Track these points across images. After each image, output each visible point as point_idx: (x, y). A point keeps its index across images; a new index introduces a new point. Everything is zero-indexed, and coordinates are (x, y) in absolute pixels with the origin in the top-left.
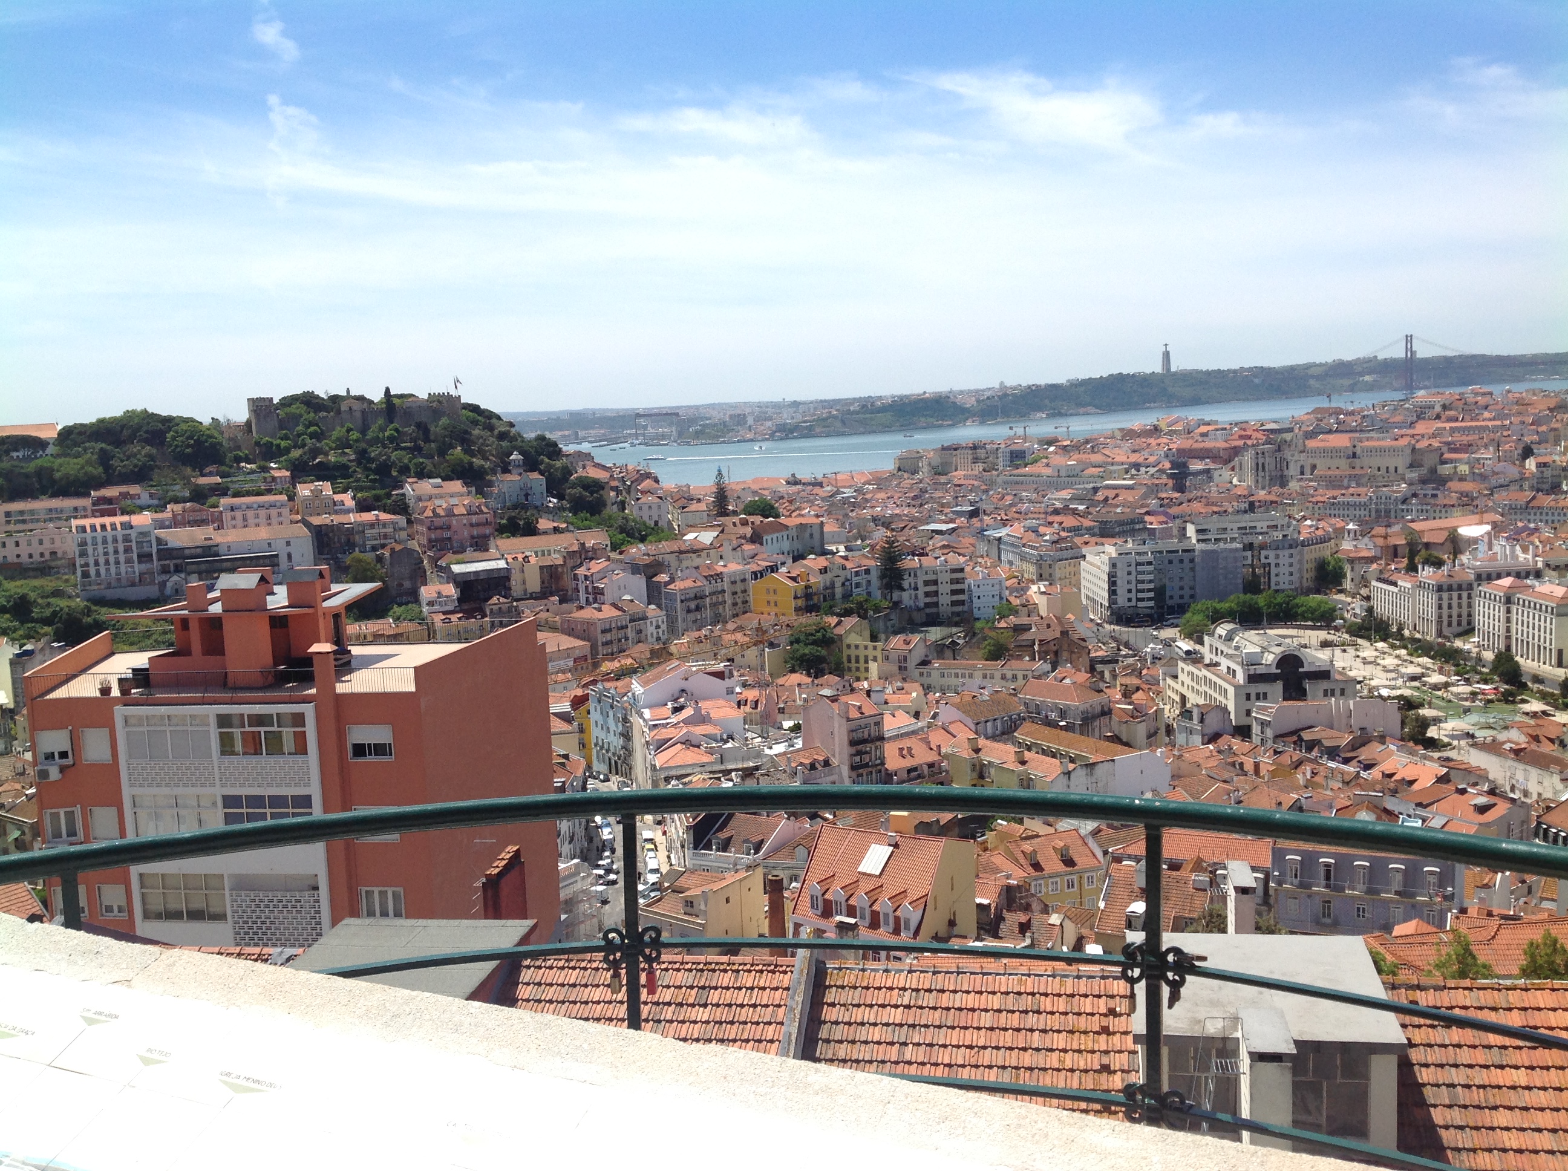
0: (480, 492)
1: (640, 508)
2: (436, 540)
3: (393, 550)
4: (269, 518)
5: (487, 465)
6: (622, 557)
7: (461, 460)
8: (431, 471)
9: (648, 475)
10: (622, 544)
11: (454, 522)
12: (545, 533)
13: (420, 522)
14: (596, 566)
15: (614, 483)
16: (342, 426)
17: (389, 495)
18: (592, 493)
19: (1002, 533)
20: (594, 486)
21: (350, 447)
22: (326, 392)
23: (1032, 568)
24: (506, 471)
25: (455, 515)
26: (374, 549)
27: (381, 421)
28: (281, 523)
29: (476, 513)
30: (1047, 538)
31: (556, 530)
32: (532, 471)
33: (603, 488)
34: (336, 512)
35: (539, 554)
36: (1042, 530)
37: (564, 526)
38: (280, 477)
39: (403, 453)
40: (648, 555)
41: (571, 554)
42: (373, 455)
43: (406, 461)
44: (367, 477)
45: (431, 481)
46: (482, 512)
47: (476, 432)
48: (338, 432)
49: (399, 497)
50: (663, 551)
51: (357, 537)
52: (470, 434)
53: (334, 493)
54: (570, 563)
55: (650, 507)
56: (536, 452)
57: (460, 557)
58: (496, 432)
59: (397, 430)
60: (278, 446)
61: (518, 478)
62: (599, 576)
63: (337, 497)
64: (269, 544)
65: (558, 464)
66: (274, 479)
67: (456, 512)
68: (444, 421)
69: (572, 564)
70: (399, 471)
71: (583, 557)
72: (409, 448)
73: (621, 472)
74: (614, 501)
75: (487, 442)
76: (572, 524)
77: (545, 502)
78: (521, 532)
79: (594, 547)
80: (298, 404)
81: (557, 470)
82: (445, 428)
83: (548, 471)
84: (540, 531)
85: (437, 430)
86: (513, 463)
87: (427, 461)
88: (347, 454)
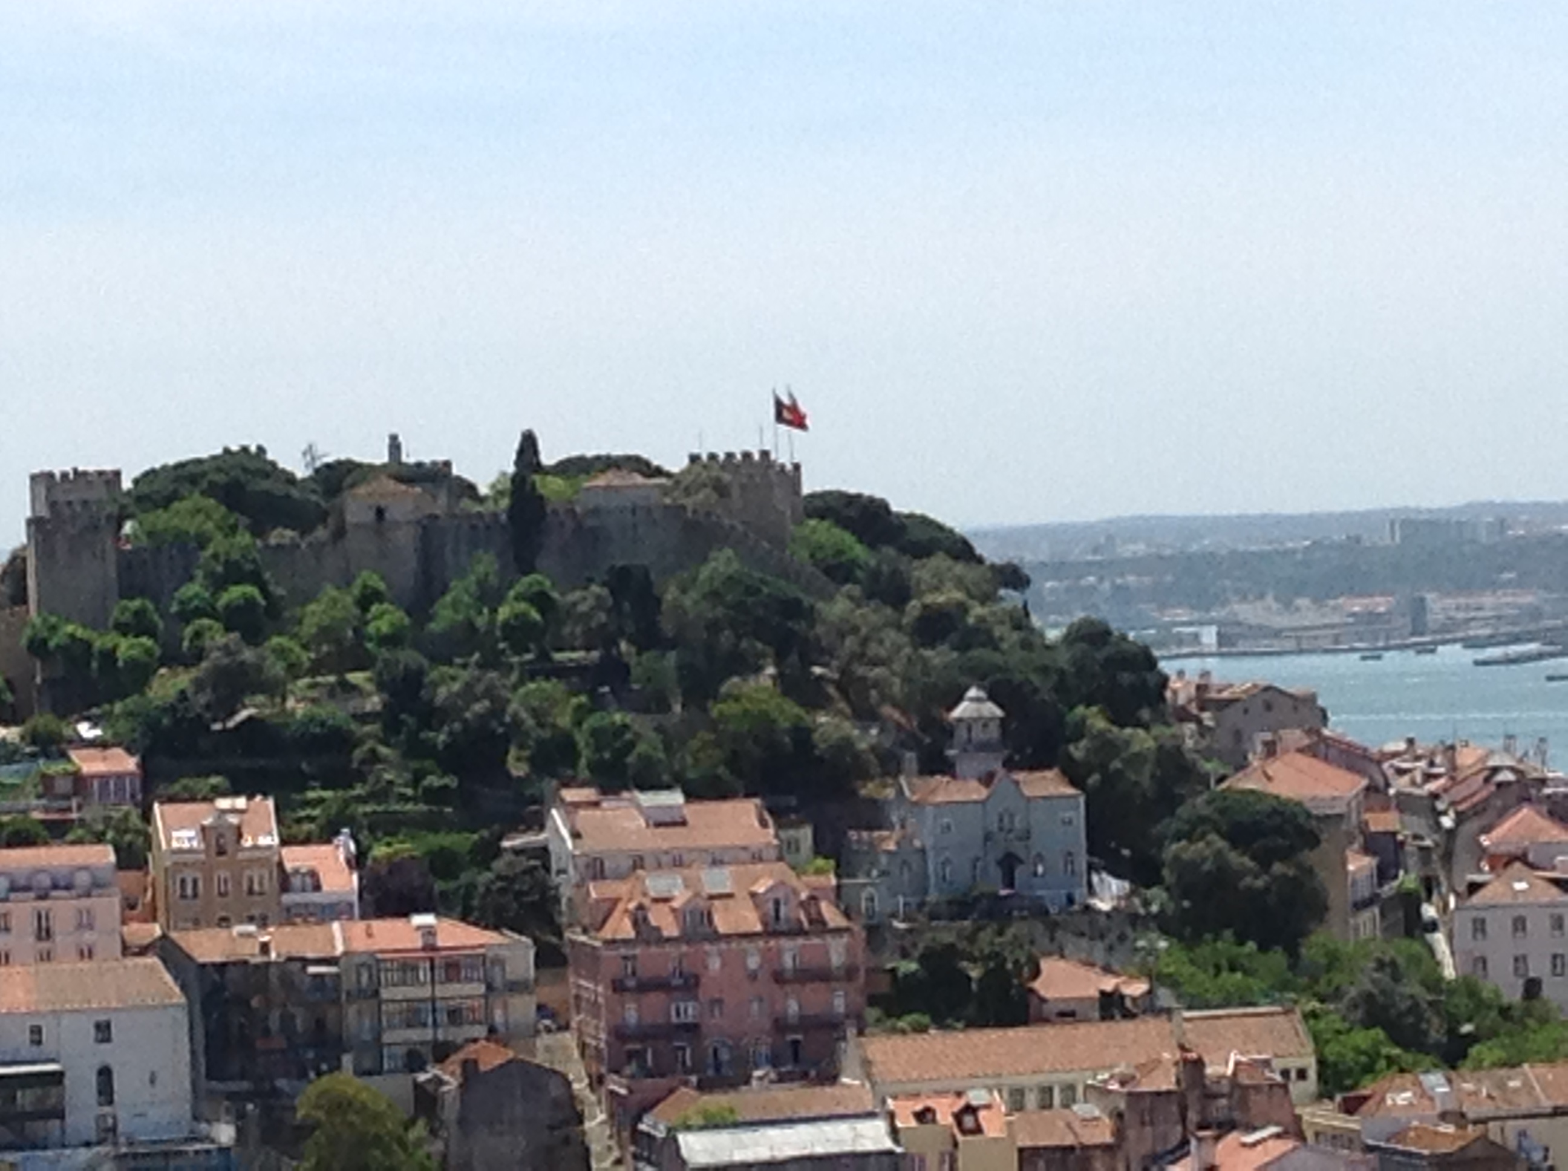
1: (1480, 927)
2: (647, 1034)
3: (469, 1068)
4: (44, 933)
5: (867, 737)
6: (1352, 1123)
7: (766, 721)
8: (646, 761)
9: (1531, 790)
10: (1369, 1069)
11: (714, 964)
12: (1068, 1015)
13: (591, 960)
14: (1244, 1157)
15: (1382, 822)
16: (346, 581)
17: (489, 851)
18: (1264, 861)
20: (1285, 831)
21: (366, 662)
22: (309, 451)
24: (935, 762)
25: (717, 937)
26: (414, 1061)
27: (487, 563)
28: (87, 953)
29: (798, 932)
31: (1111, 1005)
32: (1036, 765)
33: (1312, 840)
34: (289, 916)
35: (1031, 1100)
37: (1137, 988)
38: (104, 778)
39: (555, 687)
40: (1459, 1118)
42: (441, 696)
43: (564, 721)
45: (647, 799)
46: (819, 924)
48: (326, 607)
49: (524, 863)
50: (1525, 1105)
51: (351, 1011)
52: (810, 615)
53: (285, 842)
54: (1140, 1142)
55: (1519, 924)
56: (1061, 687)
57: (717, 1101)
59: (541, 600)
60: (109, 656)
61: (976, 792)
63: (296, 858)
64: (36, 1031)
65: (1142, 740)
66: (80, 782)
67: (722, 924)
69: (1146, 1148)
70: (531, 760)
71: (1193, 1117)
72: (580, 669)
73: (1428, 777)
74: (1365, 892)
75: (873, 649)
76: (1173, 982)
77: (1080, 893)
78: (971, 1010)
79: (1244, 1079)
80: (196, 499)
81: (1138, 759)
82: (714, 596)
83: (1103, 767)
84: (1048, 1009)
85: (687, 602)
86: (961, 733)
87: (641, 724)
88: (352, 689)
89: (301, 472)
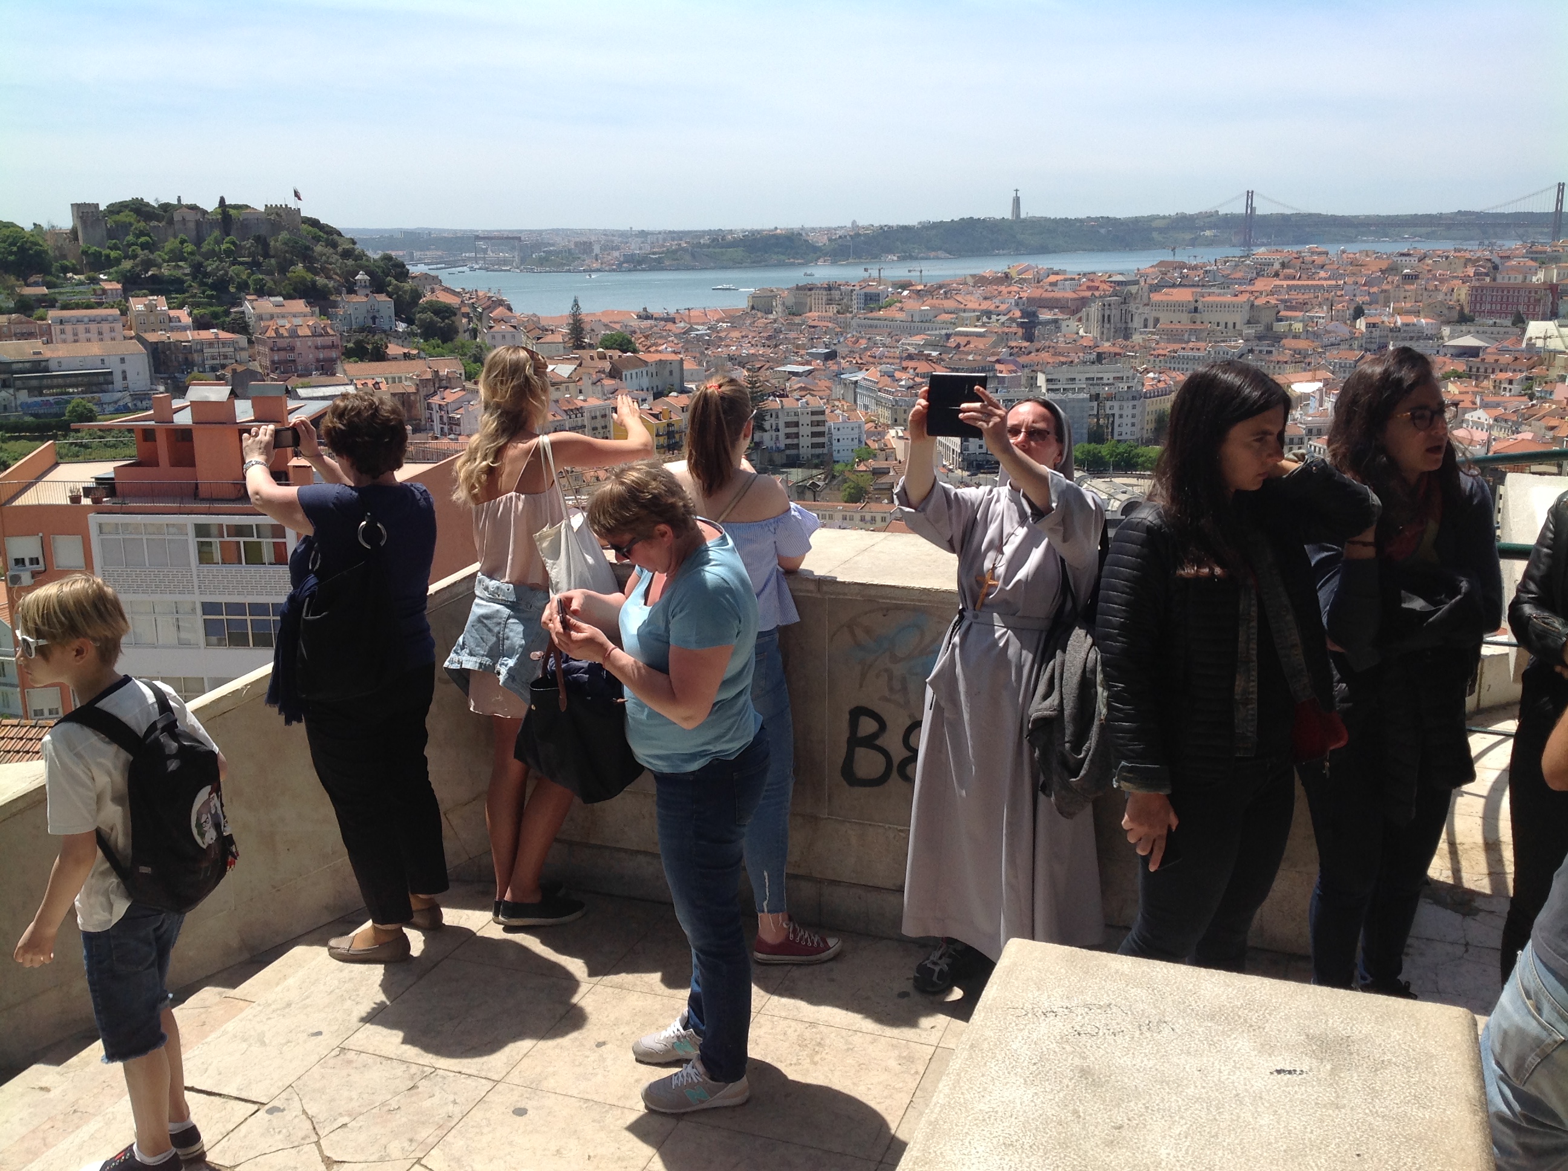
0: (324, 313)
1: (493, 337)
2: (280, 362)
3: (234, 371)
4: (100, 333)
5: (331, 284)
7: (302, 277)
8: (270, 289)
9: (501, 303)
11: (298, 344)
12: (395, 359)
13: (263, 342)
14: (452, 396)
15: (465, 310)
16: (175, 237)
17: (227, 313)
18: (443, 319)
19: (859, 376)
20: (445, 312)
21: (184, 259)
22: (156, 200)
23: (887, 413)
24: (351, 291)
25: (299, 337)
26: (215, 369)
27: (217, 233)
28: (113, 339)
29: (322, 335)
30: (903, 383)
31: (406, 356)
32: (379, 291)
33: (455, 314)
34: (172, 329)
35: (390, 381)
36: (898, 375)
37: (415, 352)
38: (111, 290)
39: (241, 268)
41: (424, 382)
42: (209, 269)
43: (244, 277)
44: (203, 294)
45: (272, 299)
46: (327, 334)
47: (319, 248)
48: (171, 244)
49: (239, 316)
51: (195, 355)
52: (310, 250)
53: (170, 308)
54: (423, 392)
56: (383, 272)
57: (305, 380)
58: (340, 249)
59: (233, 243)
60: (108, 256)
61: (365, 299)
62: (454, 406)
63: (173, 313)
64: (103, 360)
65: (405, 286)
66: (104, 291)
67: (300, 333)
68: (284, 235)
69: (425, 393)
70: (237, 288)
71: (437, 385)
72: (247, 263)
74: (466, 328)
75: (330, 260)
76: (424, 350)
77: (393, 327)
78: (369, 356)
79: (450, 376)
80: (127, 212)
81: (405, 292)
82: (285, 244)
83: (397, 293)
84: (389, 357)
85: (278, 244)
86: (358, 284)
87: (267, 278)
88: (180, 267)
89: (156, 206)
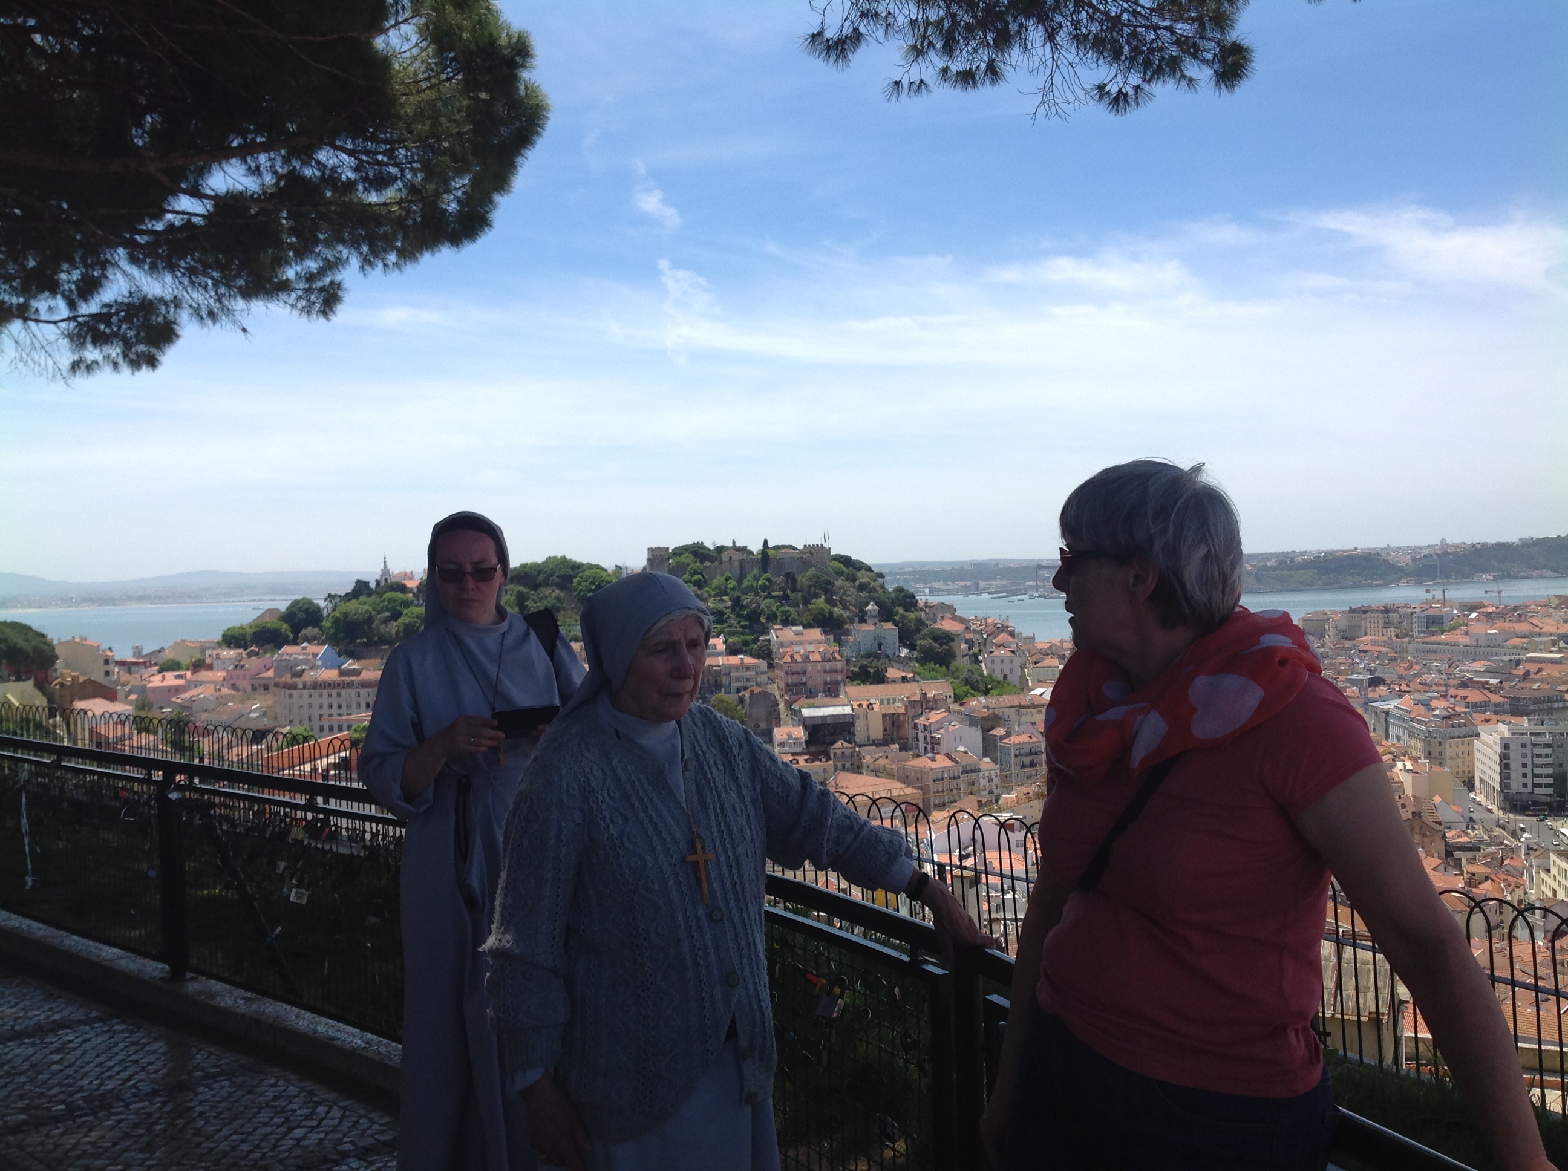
0: (838, 640)
1: (993, 661)
2: (793, 685)
3: (752, 692)
5: (846, 614)
6: (962, 709)
7: (822, 609)
8: (794, 619)
9: (1003, 629)
10: (966, 696)
11: (810, 668)
12: (894, 682)
13: (781, 667)
14: (935, 716)
15: (969, 636)
16: (722, 575)
17: (756, 641)
18: (941, 645)
19: (1391, 705)
20: (946, 638)
21: (726, 594)
22: (713, 543)
23: (1420, 745)
24: (862, 620)
25: (810, 661)
26: (738, 690)
27: (756, 571)
29: (830, 660)
30: (1437, 712)
31: (904, 679)
32: (887, 620)
33: (953, 640)
35: (885, 702)
36: (1434, 703)
37: (910, 676)
39: (772, 601)
40: (988, 708)
41: (911, 704)
42: (745, 603)
43: (774, 609)
44: (739, 622)
45: (794, 628)
46: (835, 658)
47: (839, 582)
48: (718, 581)
49: (764, 643)
50: (1003, 704)
51: (724, 678)
52: (833, 585)
54: (911, 713)
55: (1002, 661)
56: (893, 603)
57: (811, 701)
58: (857, 583)
59: (769, 580)
61: (873, 628)
62: (936, 726)
65: (911, 615)
67: (812, 658)
68: (812, 571)
69: (913, 714)
70: (767, 619)
71: (924, 707)
72: (778, 597)
73: (980, 625)
74: (965, 653)
75: (848, 592)
76: (919, 674)
77: (897, 652)
78: (871, 680)
79: (936, 698)
80: (687, 554)
81: (910, 621)
82: (810, 579)
83: (902, 622)
84: (890, 680)
85: (804, 580)
86: (869, 613)
87: (791, 609)
88: (723, 601)
89: (712, 548)
